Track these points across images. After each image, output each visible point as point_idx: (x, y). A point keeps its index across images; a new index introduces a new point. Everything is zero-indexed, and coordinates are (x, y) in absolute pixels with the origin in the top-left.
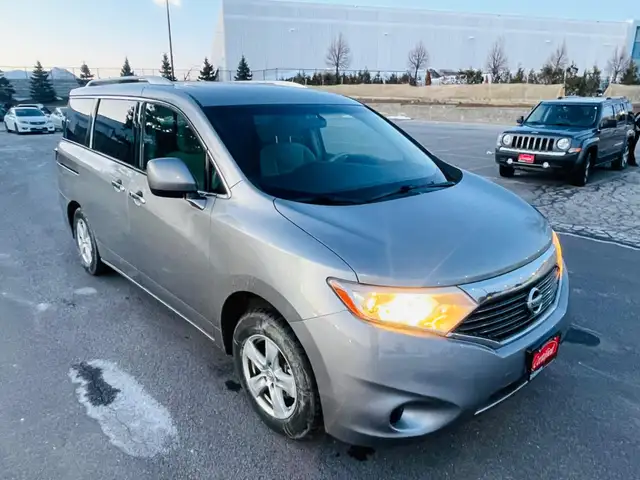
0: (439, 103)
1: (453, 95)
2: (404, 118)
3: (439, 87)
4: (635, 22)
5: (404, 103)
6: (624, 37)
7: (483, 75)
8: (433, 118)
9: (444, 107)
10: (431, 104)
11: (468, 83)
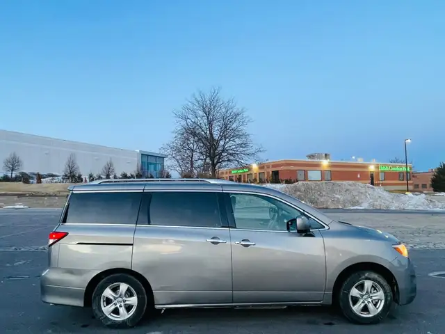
0: (50, 196)
1: (61, 189)
2: (22, 207)
3: (48, 184)
4: (140, 151)
5: (20, 196)
6: (136, 159)
7: (83, 177)
8: (48, 206)
9: (57, 198)
10: (45, 196)
11: (72, 182)
